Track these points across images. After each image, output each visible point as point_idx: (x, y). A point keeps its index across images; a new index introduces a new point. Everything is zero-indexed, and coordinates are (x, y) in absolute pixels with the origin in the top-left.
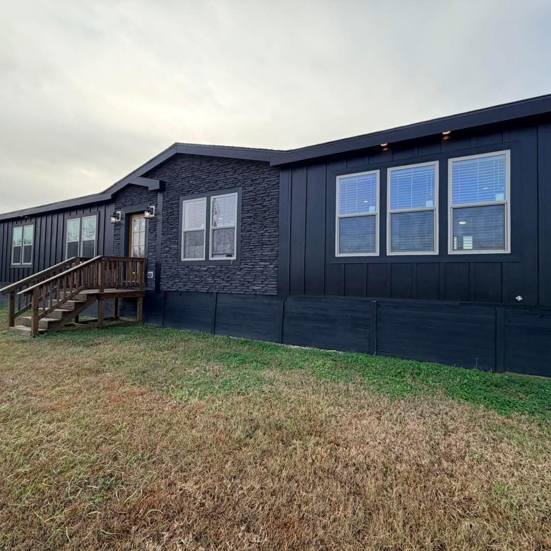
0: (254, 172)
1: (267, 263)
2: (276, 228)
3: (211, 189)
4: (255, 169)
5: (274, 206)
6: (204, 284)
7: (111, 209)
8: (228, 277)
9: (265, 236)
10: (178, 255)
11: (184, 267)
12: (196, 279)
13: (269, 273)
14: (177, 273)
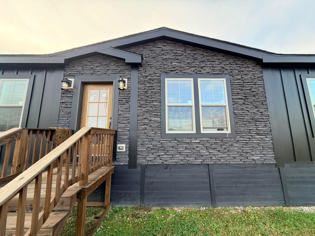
0: (239, 65)
1: (263, 137)
2: (266, 109)
3: (198, 72)
4: (241, 64)
5: (261, 92)
6: (196, 156)
7: (59, 75)
8: (225, 149)
9: (258, 115)
10: (161, 125)
11: (170, 140)
12: (186, 151)
13: (266, 145)
14: (161, 146)
